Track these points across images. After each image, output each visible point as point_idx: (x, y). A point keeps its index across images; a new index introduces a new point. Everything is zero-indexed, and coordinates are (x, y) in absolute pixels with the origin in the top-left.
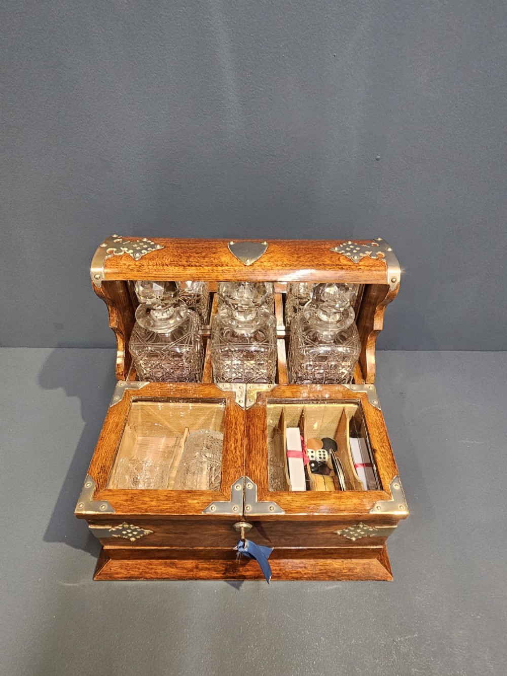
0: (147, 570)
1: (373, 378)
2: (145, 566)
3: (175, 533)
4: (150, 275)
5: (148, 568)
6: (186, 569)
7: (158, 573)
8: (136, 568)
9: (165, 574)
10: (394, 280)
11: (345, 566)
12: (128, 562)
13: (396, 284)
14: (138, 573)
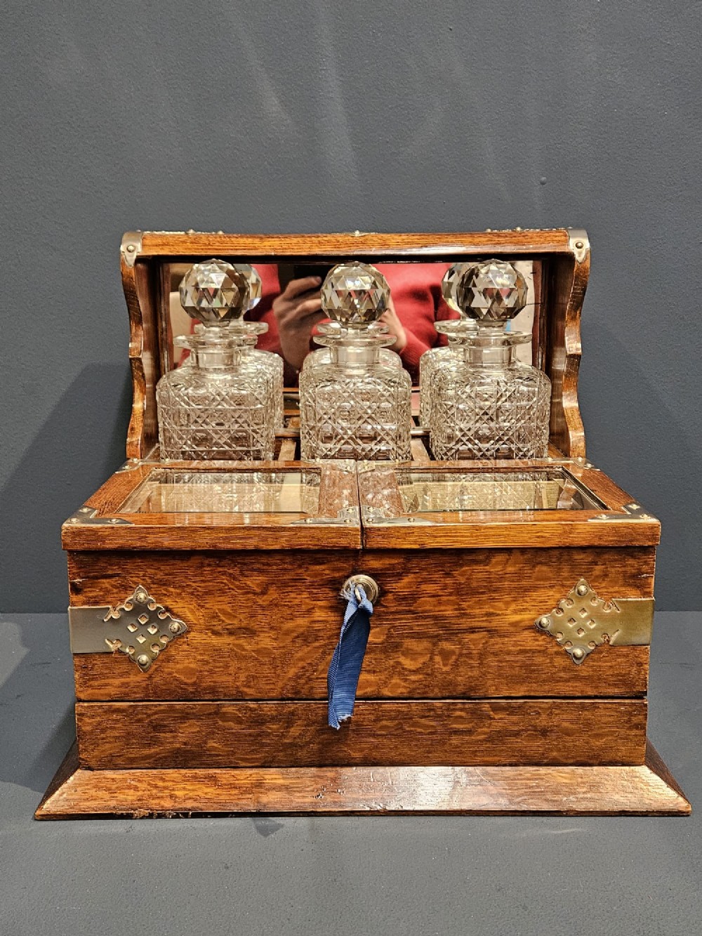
0: (154, 791)
1: (582, 444)
2: (149, 784)
3: (231, 633)
4: (210, 247)
5: (156, 787)
6: (236, 788)
7: (176, 797)
8: (129, 787)
9: (190, 798)
10: (580, 245)
11: (580, 780)
12: (114, 776)
13: (584, 251)
14: (135, 798)
